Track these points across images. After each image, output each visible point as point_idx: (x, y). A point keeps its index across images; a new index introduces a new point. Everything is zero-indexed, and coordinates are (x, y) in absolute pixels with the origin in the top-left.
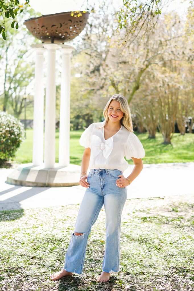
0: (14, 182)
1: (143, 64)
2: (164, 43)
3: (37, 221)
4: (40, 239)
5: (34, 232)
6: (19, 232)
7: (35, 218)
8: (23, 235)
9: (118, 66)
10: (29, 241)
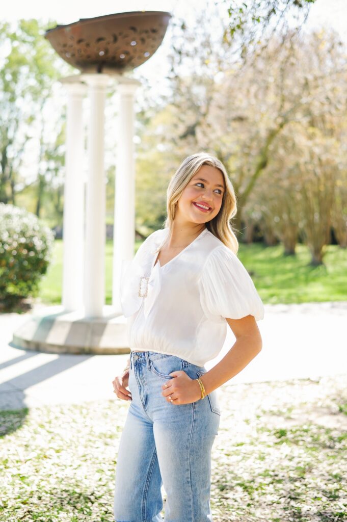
0: (24, 345)
1: (275, 121)
2: (312, 84)
3: (52, 438)
4: (47, 493)
5: (37, 472)
6: (4, 470)
7: (48, 432)
8: (11, 479)
9: (229, 125)
10: (19, 498)
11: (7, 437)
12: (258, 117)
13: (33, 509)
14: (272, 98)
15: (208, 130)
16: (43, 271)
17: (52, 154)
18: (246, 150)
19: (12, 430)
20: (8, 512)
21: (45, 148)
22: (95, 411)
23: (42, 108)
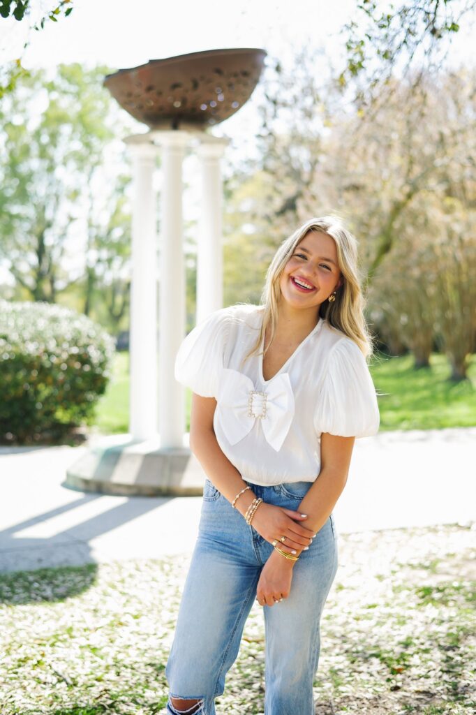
0: (81, 486)
1: (401, 189)
2: (449, 139)
3: (128, 601)
4: (126, 667)
5: (112, 642)
6: (70, 640)
7: (121, 593)
8: (79, 652)
9: (340, 197)
10: (92, 674)
11: (69, 600)
12: (378, 185)
13: (110, 687)
14: (396, 159)
15: (313, 204)
16: (101, 391)
17: (104, 239)
18: (364, 230)
19: (74, 592)
20: (79, 691)
21: (94, 232)
22: (180, 567)
23: (89, 179)
